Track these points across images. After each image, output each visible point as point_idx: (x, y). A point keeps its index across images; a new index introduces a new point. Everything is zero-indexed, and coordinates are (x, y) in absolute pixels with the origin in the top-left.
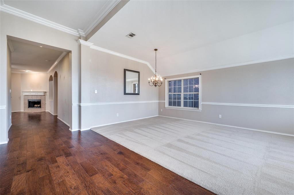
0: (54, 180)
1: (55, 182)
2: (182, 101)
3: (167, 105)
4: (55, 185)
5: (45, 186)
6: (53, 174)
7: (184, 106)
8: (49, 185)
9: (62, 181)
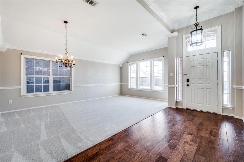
0: (196, 146)
1: (197, 145)
2: (51, 85)
3: (24, 92)
4: (198, 143)
5: (204, 147)
6: (194, 151)
7: (54, 90)
8: (201, 146)
9: (192, 142)
